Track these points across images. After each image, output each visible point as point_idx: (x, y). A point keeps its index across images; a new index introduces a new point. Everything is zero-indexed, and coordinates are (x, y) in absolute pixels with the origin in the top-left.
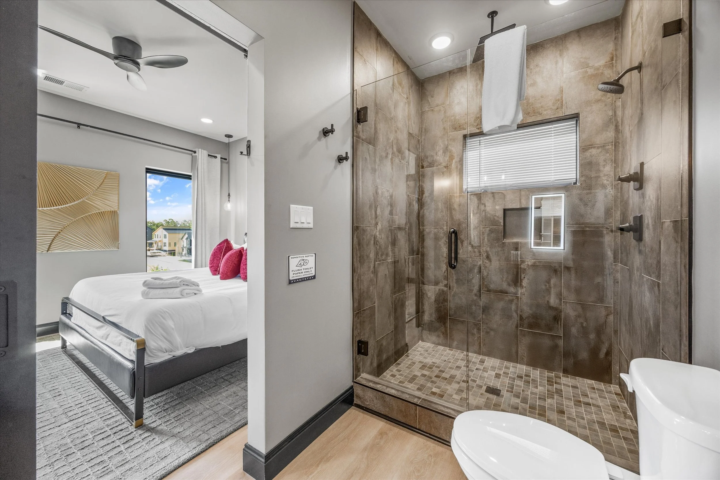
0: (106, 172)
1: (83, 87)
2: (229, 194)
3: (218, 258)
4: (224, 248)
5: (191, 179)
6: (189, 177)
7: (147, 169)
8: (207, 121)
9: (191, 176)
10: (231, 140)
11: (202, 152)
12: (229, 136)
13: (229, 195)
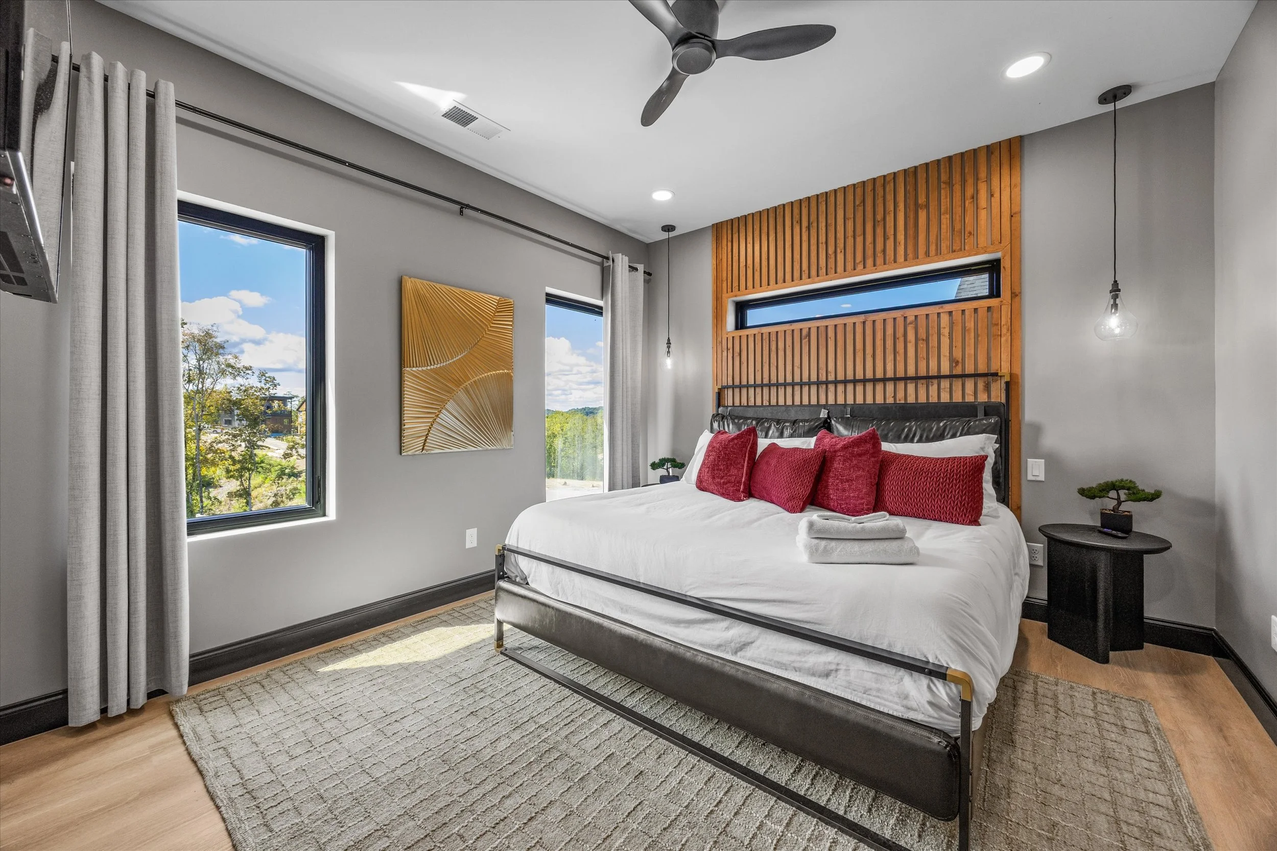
0: (498, 298)
1: (500, 128)
2: (669, 339)
3: (739, 466)
4: (750, 445)
5: (601, 314)
6: (597, 310)
7: (547, 294)
8: (662, 196)
9: (601, 308)
10: (672, 234)
11: (622, 259)
12: (668, 228)
13: (669, 343)
